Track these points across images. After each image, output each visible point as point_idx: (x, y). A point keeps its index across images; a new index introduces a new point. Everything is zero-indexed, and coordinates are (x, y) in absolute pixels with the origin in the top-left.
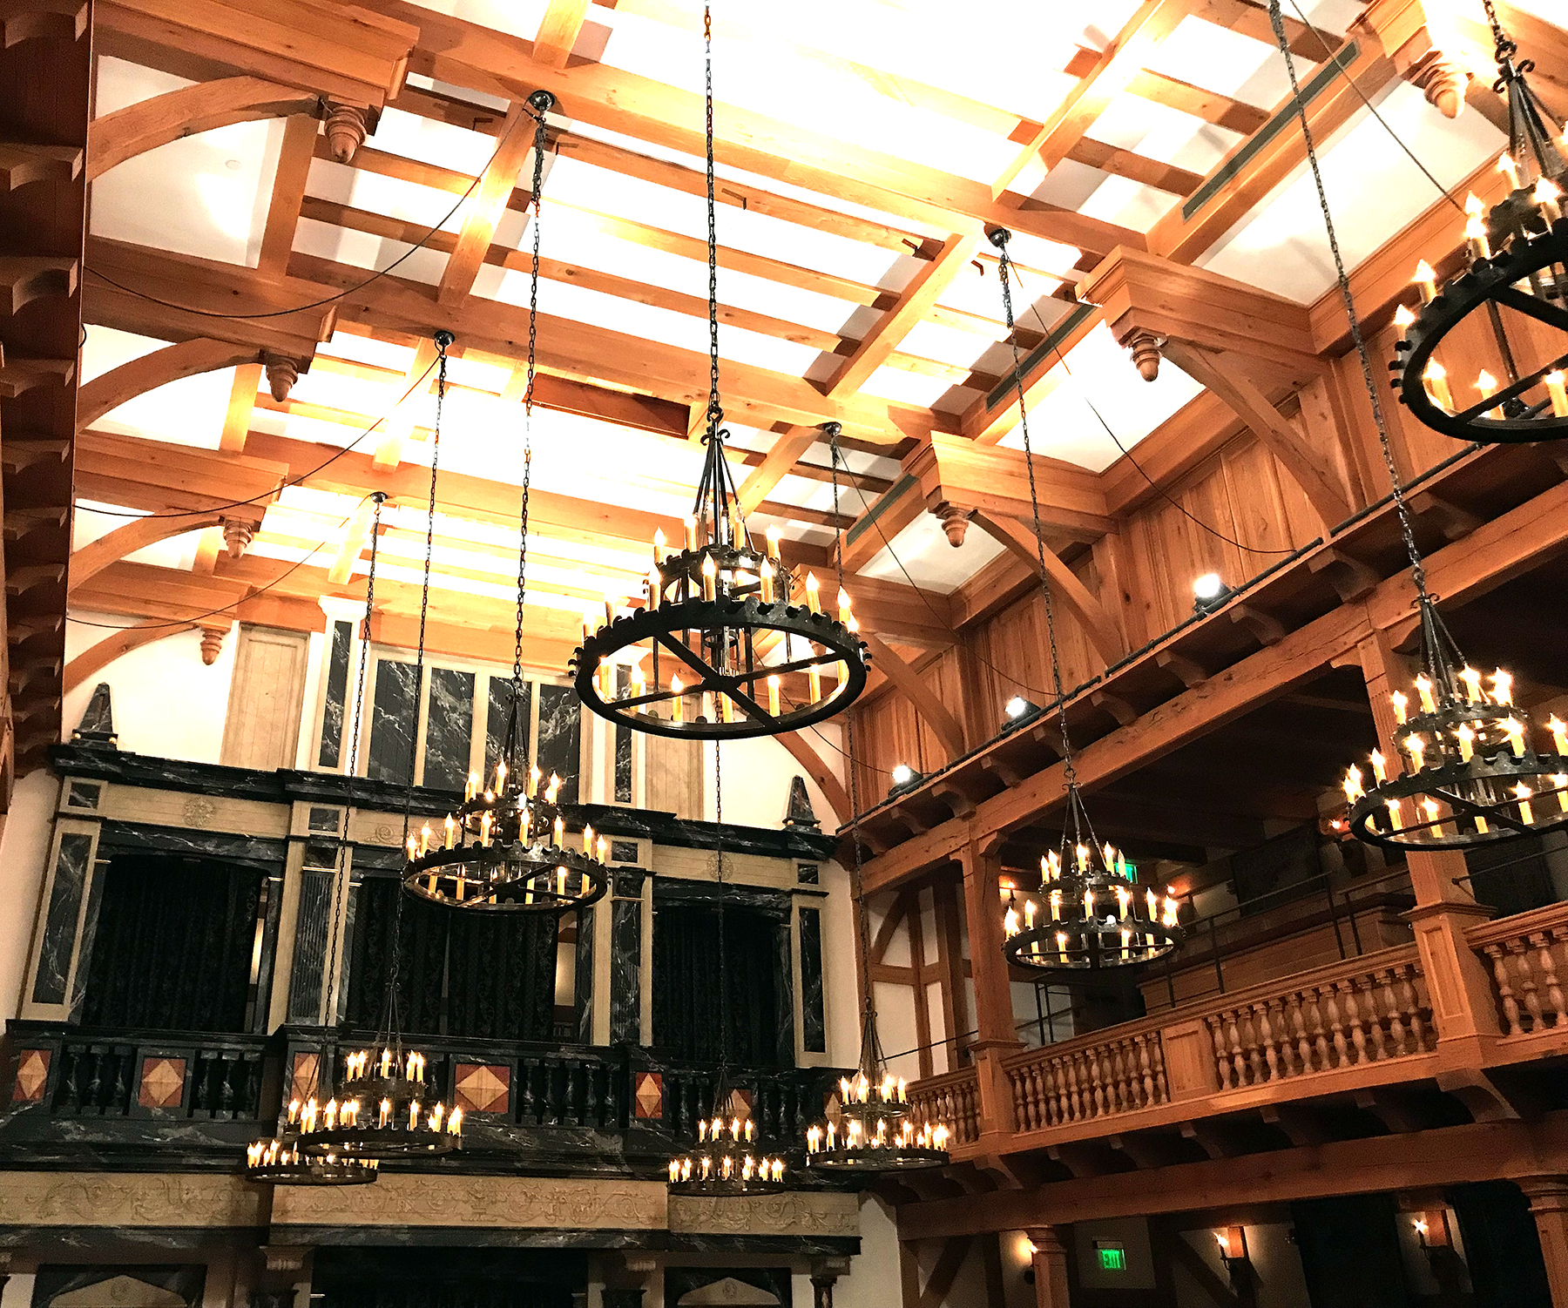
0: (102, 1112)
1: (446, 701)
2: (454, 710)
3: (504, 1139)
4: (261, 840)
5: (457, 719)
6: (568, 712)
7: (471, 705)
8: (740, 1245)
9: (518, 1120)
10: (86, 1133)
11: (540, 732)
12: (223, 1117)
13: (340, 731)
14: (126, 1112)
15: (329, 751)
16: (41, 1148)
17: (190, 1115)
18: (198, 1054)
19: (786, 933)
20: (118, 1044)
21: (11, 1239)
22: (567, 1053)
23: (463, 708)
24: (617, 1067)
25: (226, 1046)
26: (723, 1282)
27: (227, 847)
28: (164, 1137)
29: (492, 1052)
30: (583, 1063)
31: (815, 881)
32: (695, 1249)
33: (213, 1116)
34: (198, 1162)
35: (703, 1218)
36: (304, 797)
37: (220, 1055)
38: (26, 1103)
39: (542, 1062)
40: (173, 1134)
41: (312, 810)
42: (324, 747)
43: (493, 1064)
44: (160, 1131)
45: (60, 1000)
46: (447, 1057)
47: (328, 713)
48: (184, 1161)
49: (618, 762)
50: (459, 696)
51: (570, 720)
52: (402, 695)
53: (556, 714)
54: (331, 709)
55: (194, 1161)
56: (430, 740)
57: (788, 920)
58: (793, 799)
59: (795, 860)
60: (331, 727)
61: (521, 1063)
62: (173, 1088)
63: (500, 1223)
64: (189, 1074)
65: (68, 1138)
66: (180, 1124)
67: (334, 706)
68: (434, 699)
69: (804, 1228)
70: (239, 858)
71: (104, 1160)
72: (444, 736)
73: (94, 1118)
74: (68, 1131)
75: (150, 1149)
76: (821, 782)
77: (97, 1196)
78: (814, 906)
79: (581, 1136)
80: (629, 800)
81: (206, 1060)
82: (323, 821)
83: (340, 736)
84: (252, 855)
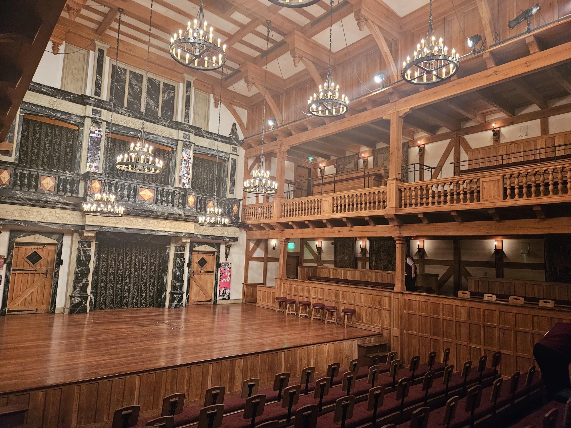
0: (29, 190)
1: (134, 82)
2: (136, 85)
3: (152, 208)
4: (76, 116)
5: (137, 89)
6: (171, 92)
7: (142, 84)
8: (210, 237)
9: (156, 203)
10: (24, 195)
11: (163, 97)
12: (68, 195)
13: (101, 85)
14: (36, 190)
15: (97, 91)
16: (11, 198)
17: (57, 193)
18: (59, 177)
19: (227, 164)
20: (32, 171)
21: (3, 222)
22: (170, 188)
23: (139, 85)
24: (183, 193)
25: (68, 175)
26: (204, 246)
27: (65, 116)
28: (49, 198)
29: (149, 185)
30: (174, 191)
31: (236, 152)
32: (199, 238)
33: (65, 194)
34: (62, 206)
35: (201, 231)
36: (90, 104)
37: (66, 177)
38: (4, 185)
39: (163, 190)
40: (52, 198)
41: (93, 109)
42: (96, 90)
43: (150, 189)
44: (48, 197)
45: (11, 156)
46: (136, 186)
47: (97, 79)
48: (57, 206)
49: (185, 110)
50: (138, 81)
51: (172, 95)
52: (120, 78)
53: (167, 92)
54: (98, 78)
55: (60, 206)
56: (129, 93)
57: (228, 161)
58: (232, 129)
59: (232, 146)
60: (98, 83)
61: (157, 189)
62: (51, 185)
63: (150, 228)
64: (57, 182)
65: (18, 196)
66: (54, 195)
67: (98, 77)
68: (130, 81)
69: (226, 235)
70: (68, 120)
71: (31, 203)
72: (133, 93)
73: (26, 191)
74: (18, 194)
75: (46, 202)
76: (240, 125)
77: (29, 213)
78: (235, 158)
79: (173, 209)
80: (188, 122)
81: (61, 179)
82: (97, 113)
83: (101, 87)
84: (73, 120)
